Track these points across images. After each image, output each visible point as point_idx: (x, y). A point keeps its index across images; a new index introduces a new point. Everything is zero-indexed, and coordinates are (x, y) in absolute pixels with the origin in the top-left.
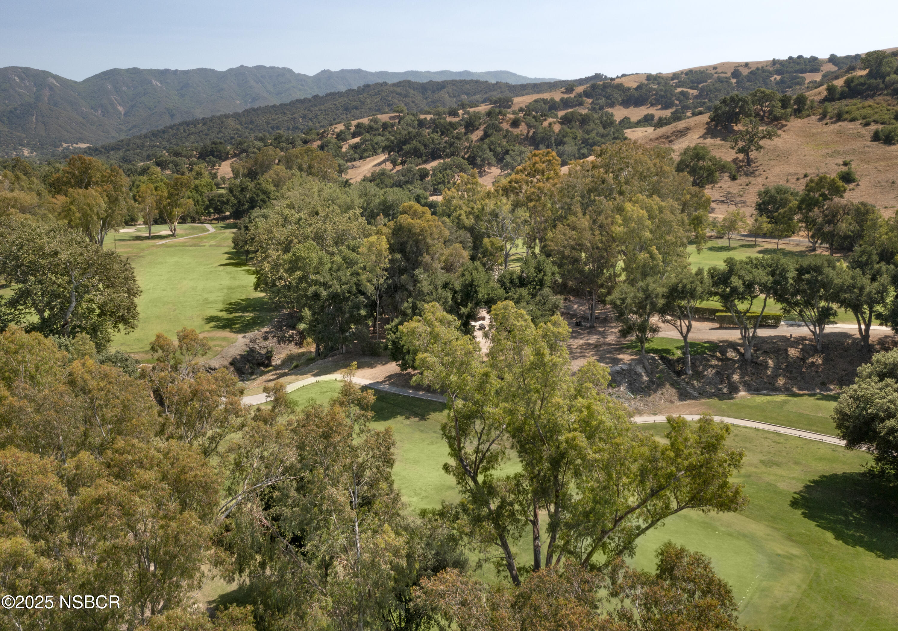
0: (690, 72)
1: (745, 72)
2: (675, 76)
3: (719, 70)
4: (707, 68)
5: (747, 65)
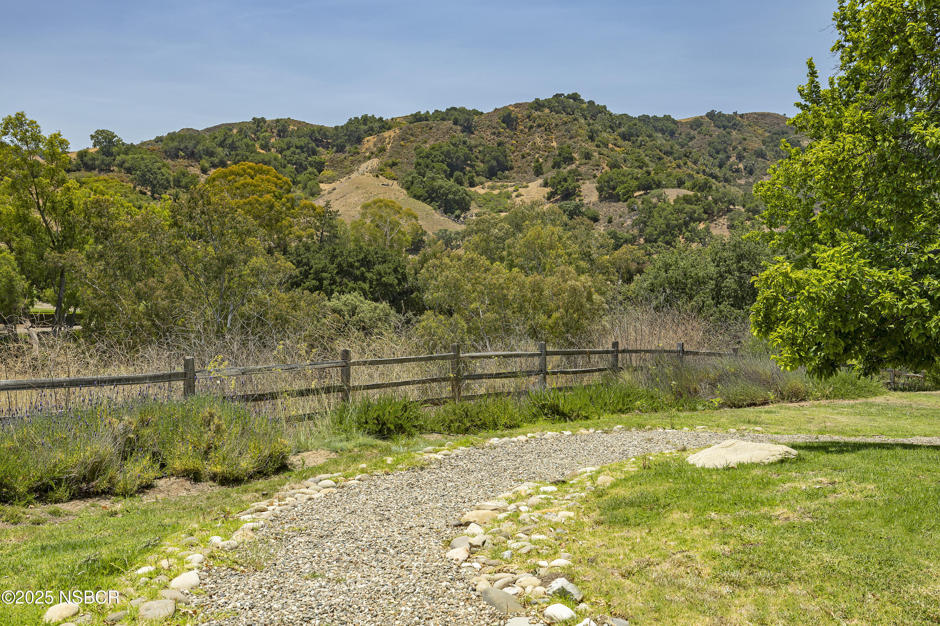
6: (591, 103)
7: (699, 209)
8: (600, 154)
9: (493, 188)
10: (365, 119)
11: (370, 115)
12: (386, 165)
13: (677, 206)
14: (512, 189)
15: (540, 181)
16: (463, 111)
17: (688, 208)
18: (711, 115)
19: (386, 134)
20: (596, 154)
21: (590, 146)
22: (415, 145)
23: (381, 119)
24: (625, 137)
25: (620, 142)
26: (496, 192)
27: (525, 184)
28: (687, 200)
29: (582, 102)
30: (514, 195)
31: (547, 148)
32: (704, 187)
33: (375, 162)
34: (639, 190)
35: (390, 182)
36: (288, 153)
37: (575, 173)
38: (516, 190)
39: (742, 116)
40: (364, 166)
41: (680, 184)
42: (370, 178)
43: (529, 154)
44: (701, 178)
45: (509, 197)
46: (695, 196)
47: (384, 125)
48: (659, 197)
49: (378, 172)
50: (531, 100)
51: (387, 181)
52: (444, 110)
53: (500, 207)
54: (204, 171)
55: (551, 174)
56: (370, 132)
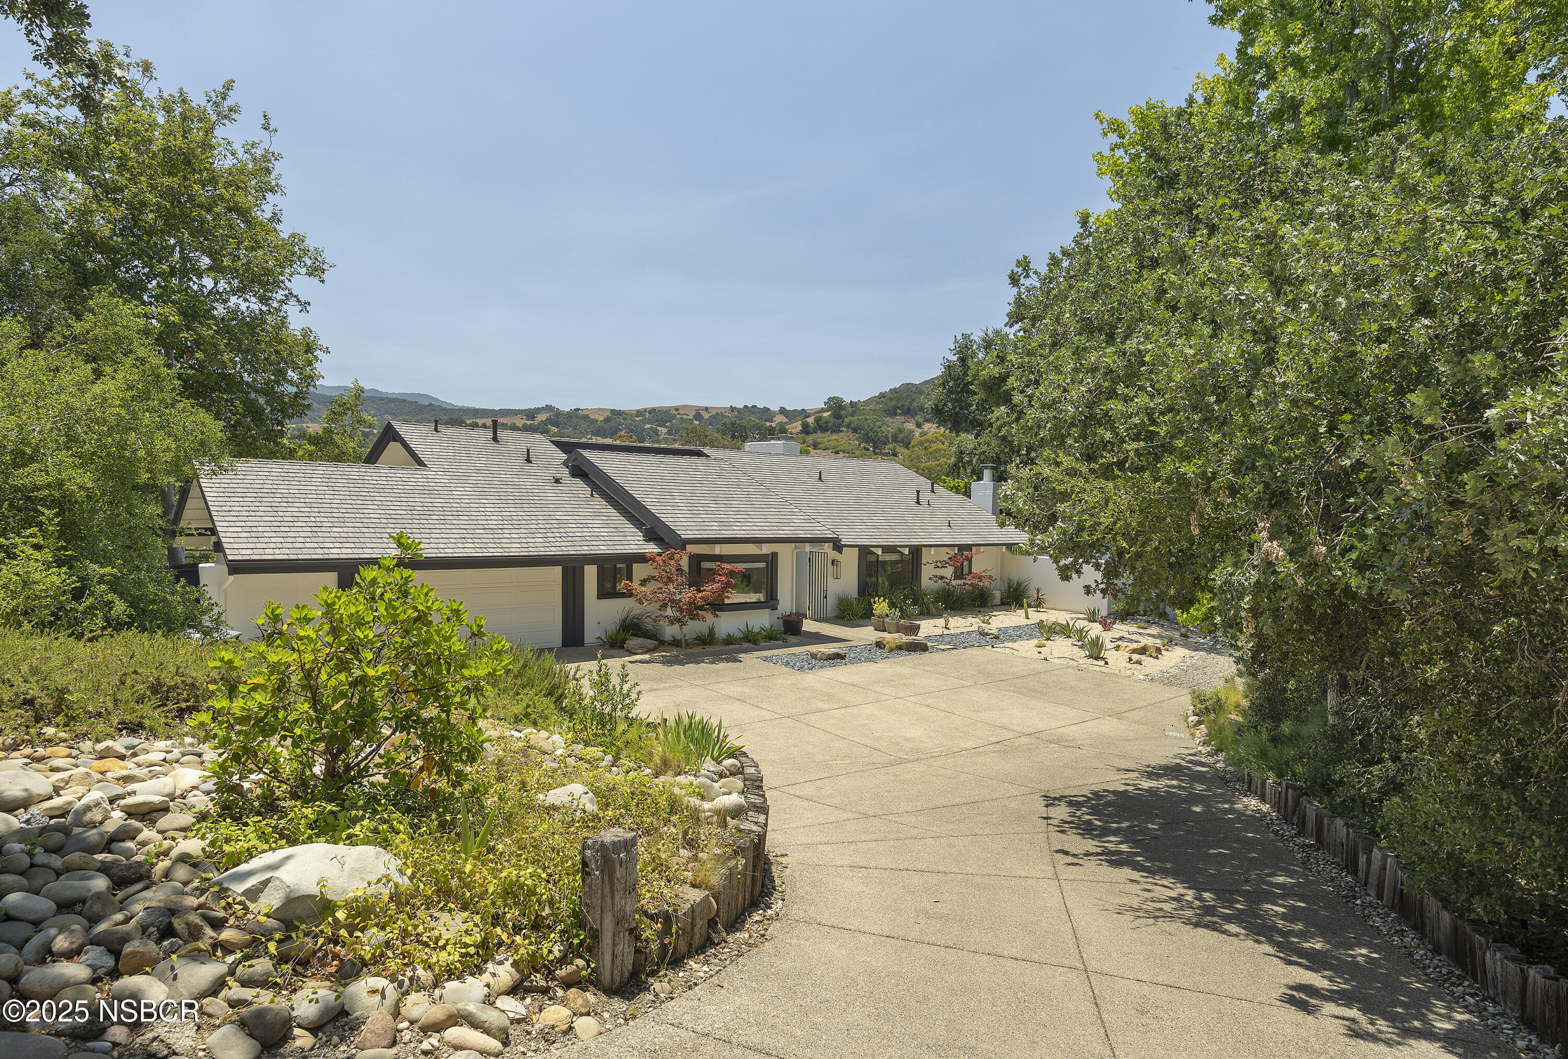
0: (652, 411)
1: (706, 416)
2: (639, 413)
3: (681, 412)
4: (669, 409)
5: (707, 409)
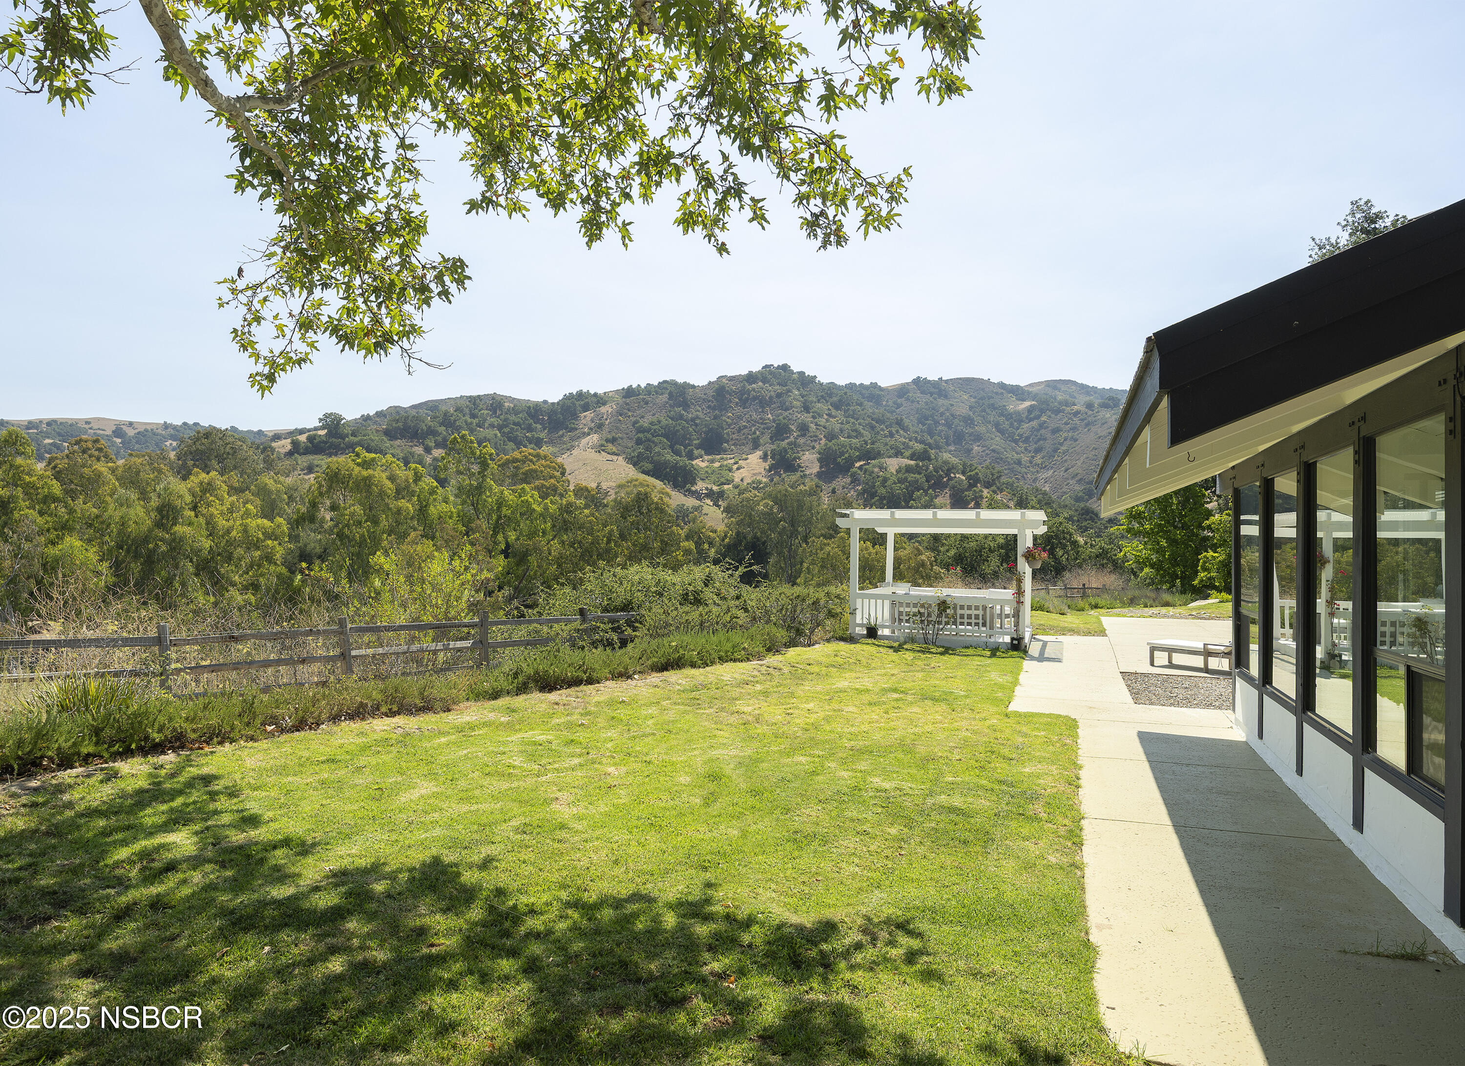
6: (802, 374)
7: (921, 478)
8: (816, 425)
9: (712, 461)
10: (580, 395)
11: (585, 390)
12: (607, 441)
13: (900, 475)
14: (732, 461)
15: (759, 453)
16: (674, 383)
17: (911, 477)
18: (917, 381)
19: (603, 409)
20: (813, 426)
21: (806, 418)
22: (633, 419)
23: (595, 395)
24: (837, 407)
25: (834, 412)
26: (717, 465)
27: (744, 456)
28: (908, 469)
29: (792, 372)
30: (735, 467)
31: (763, 421)
32: (923, 456)
33: (594, 438)
34: (860, 460)
35: (615, 458)
36: (506, 430)
37: (794, 444)
38: (736, 463)
39: (947, 381)
40: (584, 441)
41: (898, 454)
42: (592, 455)
43: (745, 427)
44: (918, 447)
45: (730, 470)
46: (917, 465)
47: (600, 400)
48: (881, 468)
49: (600, 448)
50: (744, 372)
51: (610, 457)
52: (656, 384)
53: (723, 480)
54: (428, 450)
55: (770, 447)
56: (586, 408)
